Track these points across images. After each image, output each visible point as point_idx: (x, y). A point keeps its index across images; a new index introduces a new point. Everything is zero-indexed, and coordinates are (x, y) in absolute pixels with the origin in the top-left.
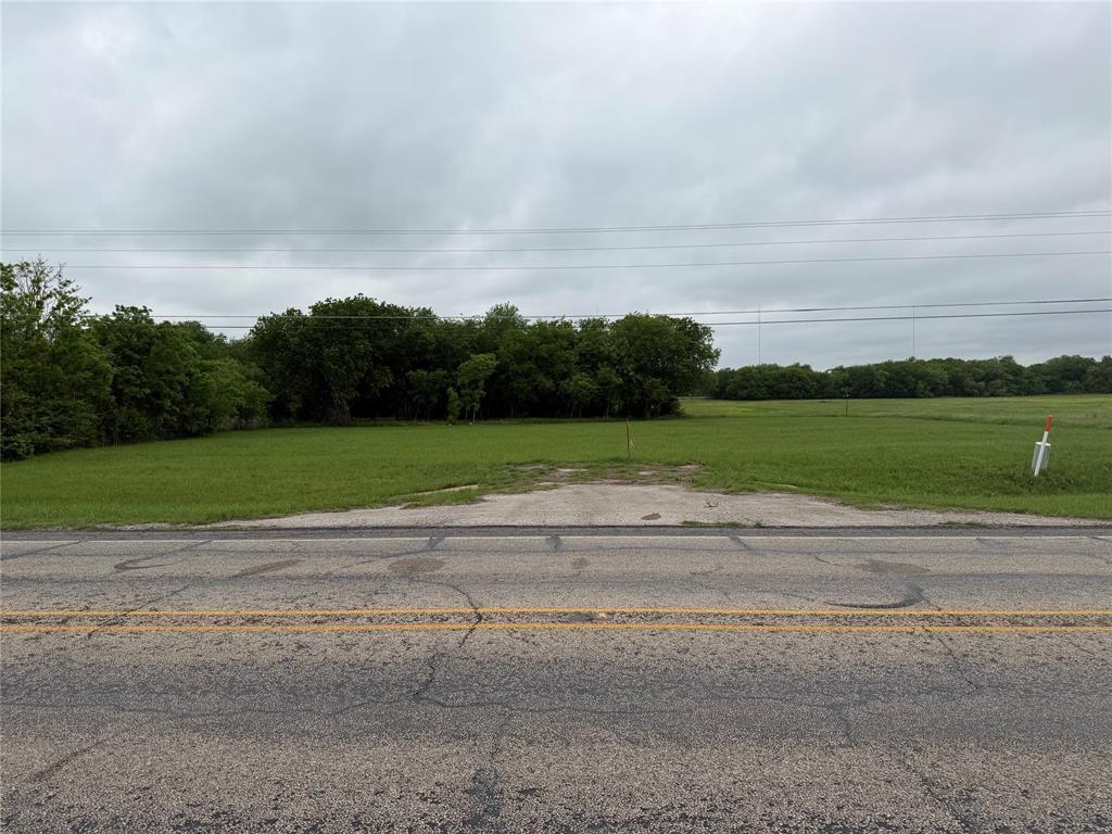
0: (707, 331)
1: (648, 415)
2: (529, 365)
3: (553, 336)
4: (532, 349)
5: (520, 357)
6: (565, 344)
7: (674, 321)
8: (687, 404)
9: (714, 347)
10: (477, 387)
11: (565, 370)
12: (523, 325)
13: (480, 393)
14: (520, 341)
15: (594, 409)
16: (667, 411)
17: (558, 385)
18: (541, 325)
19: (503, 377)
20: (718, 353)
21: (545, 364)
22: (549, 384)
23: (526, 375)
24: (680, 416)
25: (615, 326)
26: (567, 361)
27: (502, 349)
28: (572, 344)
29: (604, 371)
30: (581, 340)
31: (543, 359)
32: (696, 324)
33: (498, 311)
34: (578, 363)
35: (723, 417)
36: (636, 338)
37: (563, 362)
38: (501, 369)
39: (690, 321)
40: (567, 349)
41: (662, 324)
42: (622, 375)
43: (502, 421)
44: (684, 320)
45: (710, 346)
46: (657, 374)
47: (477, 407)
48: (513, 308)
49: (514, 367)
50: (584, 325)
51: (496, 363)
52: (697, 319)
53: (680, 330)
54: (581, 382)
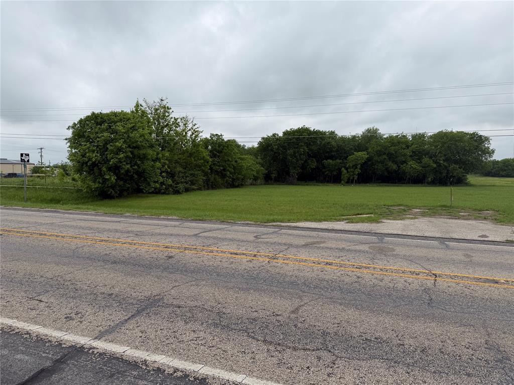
0: (487, 139)
1: (449, 184)
2: (385, 157)
3: (398, 142)
4: (386, 149)
5: (379, 153)
6: (404, 146)
7: (467, 134)
8: (471, 178)
9: (491, 148)
10: (356, 168)
11: (404, 160)
12: (381, 137)
13: (358, 171)
14: (380, 146)
15: (418, 180)
16: (460, 181)
17: (399, 167)
18: (391, 137)
19: (370, 163)
20: (493, 151)
21: (392, 157)
22: (395, 167)
23: (382, 162)
24: (468, 184)
25: (431, 137)
26: (405, 155)
27: (370, 150)
28: (408, 147)
29: (426, 160)
30: (412, 144)
31: (392, 154)
32: (481, 136)
33: (369, 131)
34: (411, 156)
35: (494, 186)
36: (445, 143)
37: (402, 155)
38: (369, 160)
39: (477, 134)
40: (404, 149)
41: (461, 136)
42: (435, 162)
43: (368, 184)
44: (474, 133)
45: (488, 148)
46: (456, 162)
47: (356, 177)
48: (376, 129)
49: (376, 158)
50: (414, 137)
51: (367, 156)
52: (481, 133)
53: (471, 138)
54: (413, 166)
